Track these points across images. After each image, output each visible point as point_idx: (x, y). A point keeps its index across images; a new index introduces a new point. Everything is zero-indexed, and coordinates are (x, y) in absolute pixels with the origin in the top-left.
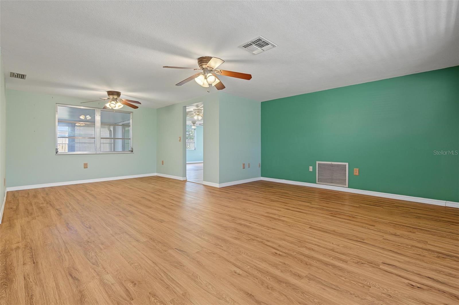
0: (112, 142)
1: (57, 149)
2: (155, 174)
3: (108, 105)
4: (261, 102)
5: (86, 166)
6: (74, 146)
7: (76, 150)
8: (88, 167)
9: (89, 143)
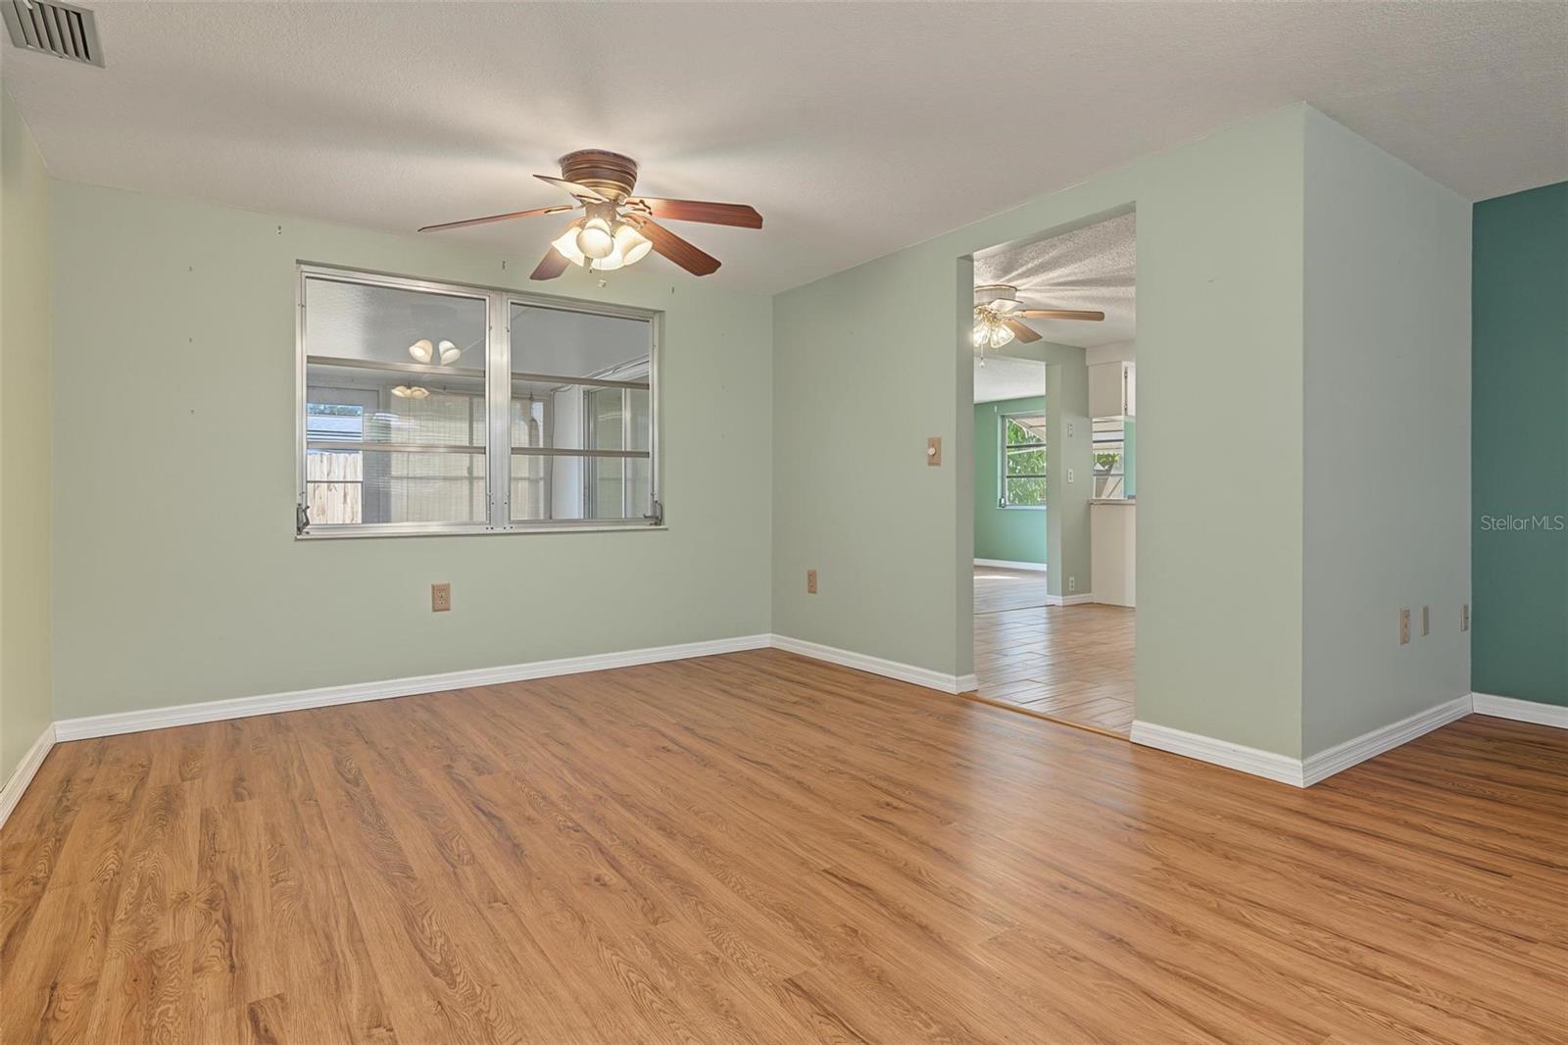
0: (542, 475)
1: (301, 510)
2: (764, 640)
3: (566, 246)
4: (1475, 205)
5: (441, 598)
6: (387, 495)
7: (393, 518)
8: (451, 608)
9: (445, 479)
